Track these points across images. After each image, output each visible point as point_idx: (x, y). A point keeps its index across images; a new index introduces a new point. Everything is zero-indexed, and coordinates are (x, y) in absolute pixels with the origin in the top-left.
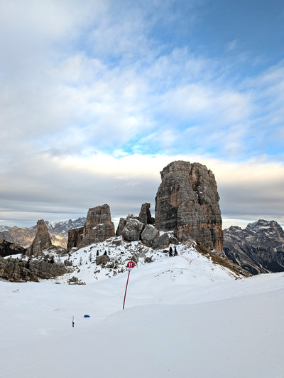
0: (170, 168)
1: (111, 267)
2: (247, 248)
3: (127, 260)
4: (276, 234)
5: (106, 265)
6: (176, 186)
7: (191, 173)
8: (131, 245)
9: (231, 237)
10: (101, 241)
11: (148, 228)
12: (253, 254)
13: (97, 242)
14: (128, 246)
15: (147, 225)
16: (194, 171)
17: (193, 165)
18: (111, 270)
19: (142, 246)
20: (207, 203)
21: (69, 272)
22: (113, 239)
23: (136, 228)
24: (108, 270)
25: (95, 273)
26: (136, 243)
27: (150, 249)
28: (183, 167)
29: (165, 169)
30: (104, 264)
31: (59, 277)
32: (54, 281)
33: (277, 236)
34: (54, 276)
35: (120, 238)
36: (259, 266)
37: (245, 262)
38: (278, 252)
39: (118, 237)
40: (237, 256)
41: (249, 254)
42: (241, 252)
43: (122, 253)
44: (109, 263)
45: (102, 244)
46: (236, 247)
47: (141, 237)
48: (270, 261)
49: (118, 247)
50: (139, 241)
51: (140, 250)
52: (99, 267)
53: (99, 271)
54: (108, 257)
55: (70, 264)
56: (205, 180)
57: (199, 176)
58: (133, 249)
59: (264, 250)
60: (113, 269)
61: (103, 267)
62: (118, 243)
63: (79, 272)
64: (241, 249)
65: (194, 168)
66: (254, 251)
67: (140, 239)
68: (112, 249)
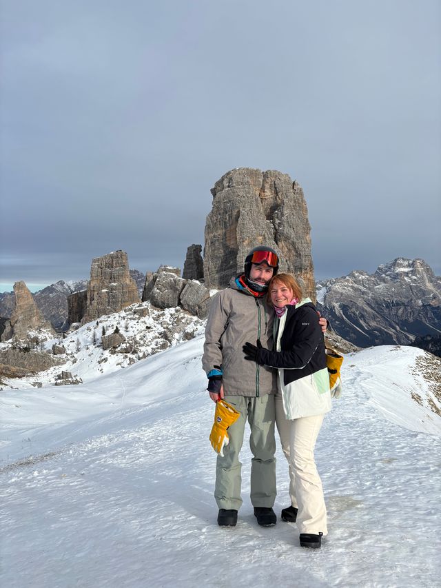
0: (226, 183)
1: (126, 351)
2: (377, 302)
3: (156, 337)
4: (422, 278)
5: (119, 349)
6: (235, 213)
7: (263, 189)
8: (163, 314)
9: (352, 287)
10: (116, 311)
11: (190, 285)
12: (386, 311)
13: (110, 312)
14: (159, 316)
15: (190, 281)
16: (267, 186)
17: (266, 175)
18: (126, 357)
19: (182, 315)
20: (287, 238)
21: (58, 363)
22: (136, 306)
23: (173, 286)
24: (121, 356)
25: (99, 362)
26: (172, 310)
27: (195, 318)
28: (247, 179)
29: (217, 184)
30: (115, 348)
31: (42, 373)
32: (32, 380)
33: (424, 281)
34: (33, 372)
35: (146, 304)
36: (395, 328)
37: (373, 324)
38: (423, 306)
39: (145, 303)
40: (362, 316)
41: (380, 312)
42: (368, 309)
43: (148, 328)
44: (124, 346)
45: (117, 315)
46: (360, 303)
47: (179, 300)
48: (411, 320)
49: (143, 319)
50: (178, 308)
51: (179, 320)
52: (107, 353)
53: (106, 360)
54: (121, 336)
55: (62, 351)
56: (285, 200)
57: (277, 193)
58: (167, 320)
59: (403, 304)
60: (129, 355)
61: (113, 353)
62: (143, 313)
63: (74, 362)
64: (368, 304)
65: (269, 180)
66: (387, 307)
67: (179, 304)
68: (132, 323)
